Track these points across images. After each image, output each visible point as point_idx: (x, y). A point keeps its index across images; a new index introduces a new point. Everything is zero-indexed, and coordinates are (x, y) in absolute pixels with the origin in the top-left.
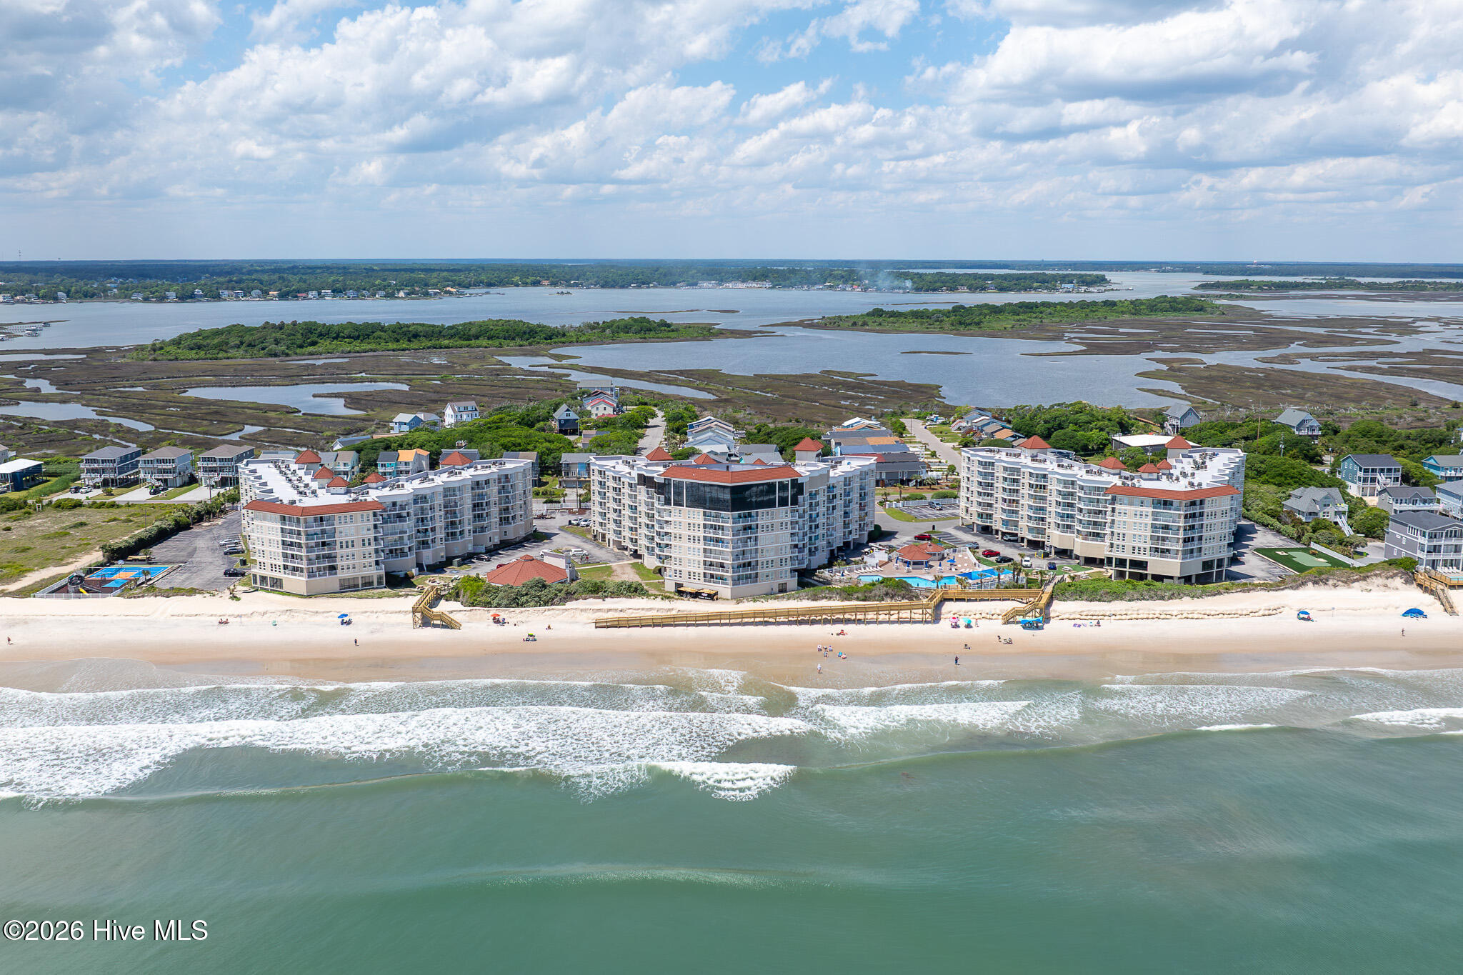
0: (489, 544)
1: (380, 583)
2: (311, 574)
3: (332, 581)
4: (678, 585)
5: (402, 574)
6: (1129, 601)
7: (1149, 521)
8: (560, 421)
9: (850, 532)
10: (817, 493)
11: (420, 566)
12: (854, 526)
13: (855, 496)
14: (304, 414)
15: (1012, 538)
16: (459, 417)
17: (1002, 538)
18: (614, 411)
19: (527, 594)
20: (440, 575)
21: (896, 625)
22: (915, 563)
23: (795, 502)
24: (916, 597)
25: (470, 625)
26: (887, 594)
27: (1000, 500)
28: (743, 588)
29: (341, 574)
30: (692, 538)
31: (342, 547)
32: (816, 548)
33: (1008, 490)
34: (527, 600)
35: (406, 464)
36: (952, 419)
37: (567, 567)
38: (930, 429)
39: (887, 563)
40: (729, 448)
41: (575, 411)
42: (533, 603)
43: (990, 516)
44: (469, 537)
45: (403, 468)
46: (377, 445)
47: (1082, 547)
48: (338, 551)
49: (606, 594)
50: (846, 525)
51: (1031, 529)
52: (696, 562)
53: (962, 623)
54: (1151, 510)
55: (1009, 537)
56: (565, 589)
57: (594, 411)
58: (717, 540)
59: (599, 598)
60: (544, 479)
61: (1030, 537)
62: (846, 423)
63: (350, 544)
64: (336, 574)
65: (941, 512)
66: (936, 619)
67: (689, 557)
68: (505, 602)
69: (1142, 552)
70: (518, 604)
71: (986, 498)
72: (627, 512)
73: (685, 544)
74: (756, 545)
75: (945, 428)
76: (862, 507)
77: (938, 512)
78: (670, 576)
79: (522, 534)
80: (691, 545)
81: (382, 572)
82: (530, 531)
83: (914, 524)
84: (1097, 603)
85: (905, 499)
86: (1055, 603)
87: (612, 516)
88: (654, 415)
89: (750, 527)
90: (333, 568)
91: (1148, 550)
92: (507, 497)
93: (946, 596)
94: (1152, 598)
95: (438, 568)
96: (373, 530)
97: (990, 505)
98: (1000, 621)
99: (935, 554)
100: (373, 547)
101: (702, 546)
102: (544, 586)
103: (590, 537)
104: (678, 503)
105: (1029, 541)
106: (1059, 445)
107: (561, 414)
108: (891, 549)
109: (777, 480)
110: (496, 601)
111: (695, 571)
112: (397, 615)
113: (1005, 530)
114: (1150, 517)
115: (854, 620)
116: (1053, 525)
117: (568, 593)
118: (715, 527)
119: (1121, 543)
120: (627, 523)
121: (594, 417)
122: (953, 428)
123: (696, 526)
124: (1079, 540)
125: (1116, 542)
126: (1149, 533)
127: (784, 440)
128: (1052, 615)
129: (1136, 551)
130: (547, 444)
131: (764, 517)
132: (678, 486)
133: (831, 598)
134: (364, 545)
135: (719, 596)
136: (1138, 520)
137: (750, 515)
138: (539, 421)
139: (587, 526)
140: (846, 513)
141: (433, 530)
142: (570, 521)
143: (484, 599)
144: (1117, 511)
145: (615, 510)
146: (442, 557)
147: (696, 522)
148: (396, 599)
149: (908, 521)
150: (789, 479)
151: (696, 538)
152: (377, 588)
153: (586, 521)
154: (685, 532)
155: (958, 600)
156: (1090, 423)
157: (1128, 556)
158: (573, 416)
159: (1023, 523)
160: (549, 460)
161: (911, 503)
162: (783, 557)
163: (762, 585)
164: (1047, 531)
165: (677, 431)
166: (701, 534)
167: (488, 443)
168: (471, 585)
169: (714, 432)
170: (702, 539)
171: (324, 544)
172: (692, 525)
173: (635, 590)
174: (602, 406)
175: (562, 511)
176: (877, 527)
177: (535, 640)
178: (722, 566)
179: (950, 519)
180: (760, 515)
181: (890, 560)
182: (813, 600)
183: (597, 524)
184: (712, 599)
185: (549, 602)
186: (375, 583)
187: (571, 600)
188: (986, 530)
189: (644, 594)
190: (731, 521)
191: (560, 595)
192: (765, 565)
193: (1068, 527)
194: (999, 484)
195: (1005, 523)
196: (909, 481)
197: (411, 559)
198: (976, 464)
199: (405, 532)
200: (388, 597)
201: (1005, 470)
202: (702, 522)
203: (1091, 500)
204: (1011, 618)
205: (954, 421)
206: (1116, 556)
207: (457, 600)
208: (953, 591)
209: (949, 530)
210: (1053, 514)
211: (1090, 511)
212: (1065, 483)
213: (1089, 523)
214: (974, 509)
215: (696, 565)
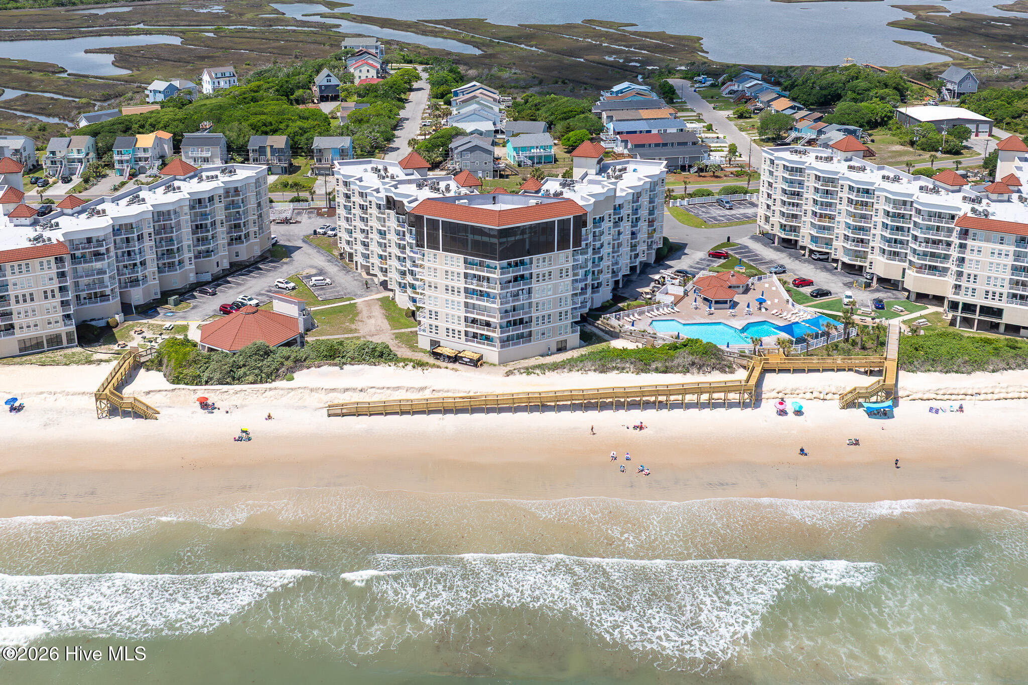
0: (216, 270)
1: (70, 340)
3: (10, 343)
4: (435, 344)
5: (102, 323)
6: (994, 372)
8: (320, 87)
9: (637, 256)
10: (602, 219)
11: (127, 309)
12: (642, 247)
13: (644, 213)
14: (69, 75)
15: (822, 257)
16: (216, 84)
17: (810, 256)
18: (378, 73)
19: (244, 365)
20: (151, 321)
21: (707, 411)
22: (717, 302)
23: (577, 243)
24: (729, 367)
25: (170, 411)
26: (693, 364)
27: (809, 213)
28: (512, 349)
29: (19, 335)
30: (450, 289)
31: (18, 302)
32: (599, 285)
33: (819, 203)
34: (245, 373)
35: (145, 150)
36: (721, 80)
37: (300, 315)
38: (699, 92)
39: (683, 298)
40: (494, 124)
41: (337, 76)
42: (251, 378)
43: (794, 229)
44: (189, 267)
45: (141, 154)
46: (115, 127)
47: (915, 281)
48: (13, 307)
49: (344, 360)
50: (633, 247)
51: (847, 251)
52: (456, 318)
53: (789, 407)
54: (1012, 249)
55: (818, 256)
56: (294, 355)
57: (357, 74)
58: (482, 294)
59: (335, 365)
60: (297, 162)
61: (846, 260)
62: (616, 88)
63: (28, 298)
64: (14, 334)
65: (733, 212)
66: (756, 401)
67: (448, 311)
68: (217, 376)
69: (998, 298)
70: (234, 378)
71: (791, 208)
72: (375, 236)
73: (442, 295)
74: (530, 297)
75: (714, 91)
76: (651, 223)
77: (728, 212)
78: (424, 331)
79: (257, 252)
80: (449, 296)
81: (73, 328)
82: (268, 245)
83: (704, 231)
84: (954, 375)
85: (691, 195)
86: (902, 373)
87: (360, 237)
88: (418, 78)
89: (522, 277)
90: (9, 328)
91: (1005, 296)
92: (238, 212)
93: (766, 366)
94: (1020, 367)
95: (149, 310)
96: (56, 280)
97: (795, 216)
98: (836, 403)
99: (738, 287)
100: (59, 299)
101: (462, 299)
102: (267, 353)
103: (336, 253)
104: (433, 245)
105: (844, 263)
106: (844, 120)
107: (321, 79)
108: (685, 275)
109: (556, 219)
110: (206, 374)
111: (454, 327)
112: (80, 396)
113: (814, 248)
114: (1011, 257)
115: (654, 402)
116: (877, 251)
117: (296, 361)
118: (479, 278)
119: (971, 286)
120: (374, 248)
121: (357, 81)
122: (725, 91)
123: (455, 274)
124: (911, 273)
125: (964, 284)
126: (1009, 277)
127: (552, 114)
128: (900, 394)
129: (991, 297)
130: (299, 123)
131: (539, 264)
132: (433, 224)
133: (623, 369)
134: (46, 298)
135: (484, 359)
136: (995, 260)
137: (522, 263)
138: (299, 88)
139: (335, 235)
140: (633, 233)
141: (143, 263)
142: (315, 231)
143: (190, 371)
144: (969, 247)
145: (363, 231)
146: (156, 294)
147: (456, 270)
148: (87, 367)
149: (696, 227)
150: (571, 217)
151: (456, 290)
152: (67, 348)
153: (333, 229)
154: (442, 282)
155: (781, 371)
156: (868, 90)
157: (980, 301)
158: (334, 81)
159: (838, 244)
160: (302, 140)
161: (697, 200)
162: (563, 309)
163: (537, 344)
164: (870, 256)
165: (442, 96)
166: (461, 284)
167: (236, 123)
168: (176, 352)
169: (478, 103)
170: (462, 290)
172: (450, 273)
174: (365, 69)
175: (310, 211)
176: (665, 240)
177: (249, 439)
178: (488, 324)
179: (743, 223)
180: (534, 261)
181: (686, 293)
182: (601, 372)
183: (344, 242)
184: (476, 366)
185: (272, 375)
186: (65, 343)
187: (301, 368)
188: (789, 245)
189: (391, 360)
190: (498, 271)
191: (286, 363)
192: (540, 321)
193: (896, 254)
194: (809, 195)
195: (814, 239)
196: (690, 166)
197: (114, 303)
198: (781, 168)
199: (105, 273)
200: (78, 363)
201: (818, 178)
202: (462, 270)
203: (929, 228)
204: (850, 402)
205: (723, 84)
206: (962, 299)
207: (159, 371)
208: (775, 360)
209: (746, 241)
210: (878, 238)
211: (927, 241)
212: (895, 202)
213: (925, 254)
214: (777, 219)
215: (456, 321)
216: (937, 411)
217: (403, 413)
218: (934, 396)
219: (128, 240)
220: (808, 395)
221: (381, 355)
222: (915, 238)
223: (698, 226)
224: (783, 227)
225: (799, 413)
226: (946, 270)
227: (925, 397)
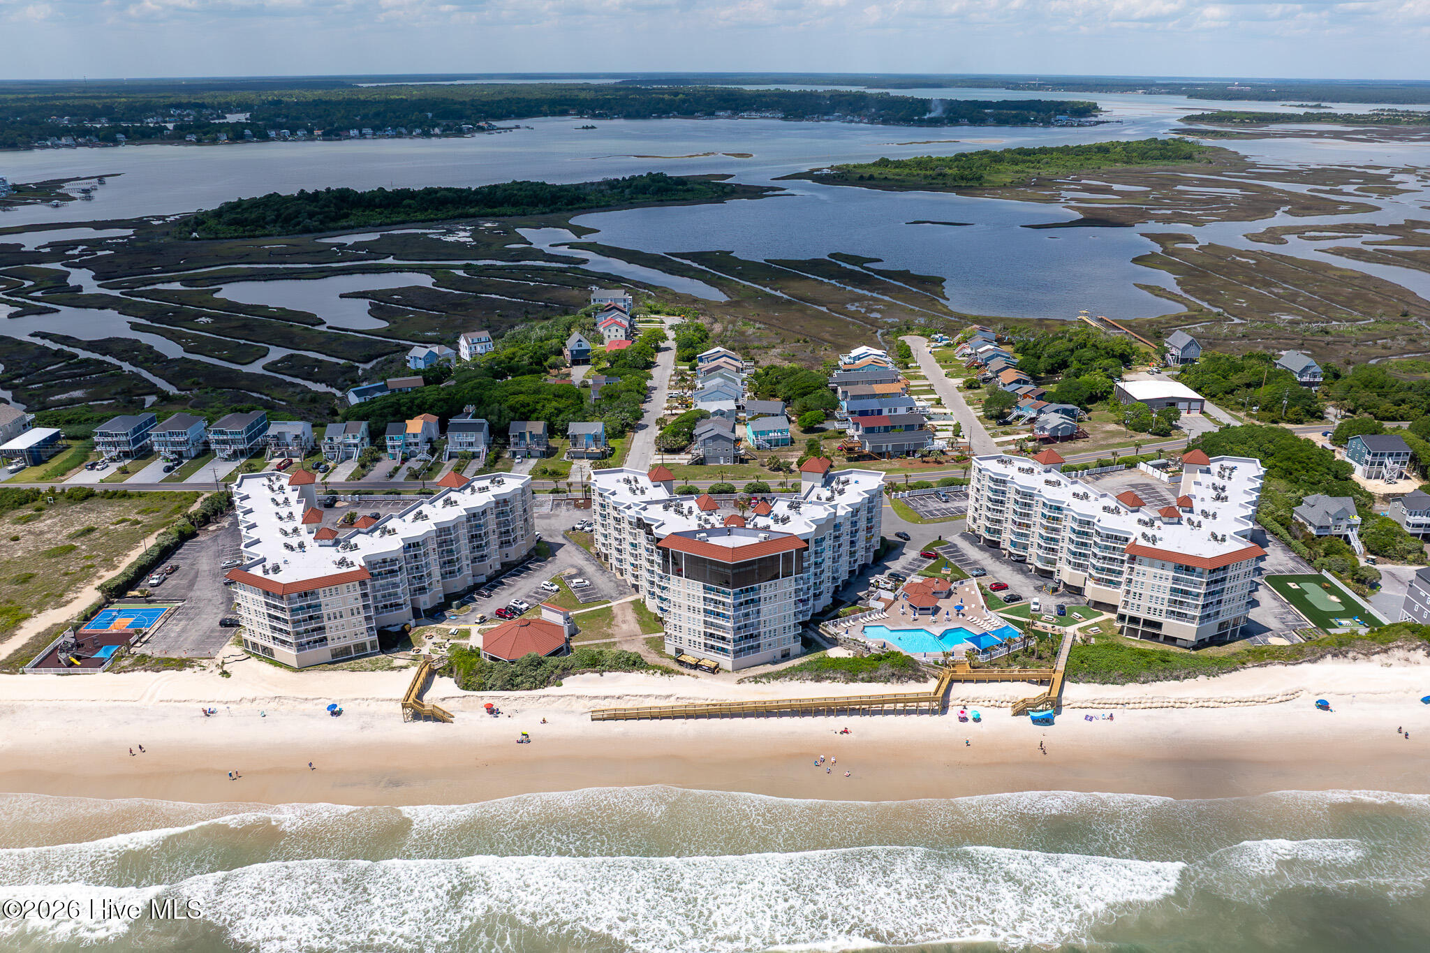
0: (490, 572)
1: (373, 647)
2: (300, 647)
3: (324, 652)
4: (679, 652)
5: (398, 630)
6: (1144, 683)
7: (1169, 584)
8: (572, 351)
9: (855, 561)
11: (417, 613)
12: (861, 552)
13: (863, 524)
15: (1019, 559)
16: (473, 349)
17: (1009, 557)
19: (521, 673)
20: (437, 627)
21: (902, 717)
22: (921, 609)
23: (799, 570)
24: (923, 677)
25: (463, 715)
26: (893, 675)
27: (1010, 520)
28: (744, 659)
29: (331, 645)
30: (692, 608)
31: (329, 619)
33: (1018, 513)
34: (522, 681)
36: (957, 338)
37: (564, 621)
38: (935, 356)
39: (893, 602)
40: (736, 400)
41: (587, 338)
42: (527, 685)
43: (997, 532)
44: (467, 572)
46: (385, 411)
47: (1093, 591)
48: (326, 623)
49: (603, 668)
50: (852, 554)
51: (1040, 557)
52: (697, 631)
53: (969, 714)
54: (1171, 574)
55: (1015, 559)
56: (562, 664)
57: (606, 333)
58: (718, 614)
59: (596, 672)
61: (1039, 565)
62: (854, 353)
63: (338, 616)
64: (327, 644)
65: (948, 505)
66: (944, 709)
67: (689, 626)
68: (499, 683)
69: (1157, 613)
70: (513, 685)
71: (995, 514)
72: (628, 546)
73: (685, 613)
74: (759, 617)
75: (949, 352)
76: (869, 529)
77: (944, 506)
78: (670, 638)
79: (524, 552)
80: (691, 615)
81: (375, 637)
82: (534, 542)
83: (921, 526)
84: (1110, 686)
85: (911, 488)
86: (1067, 683)
87: (614, 543)
88: (665, 338)
89: (752, 600)
90: (323, 640)
91: (1164, 612)
92: (507, 520)
93: (954, 677)
94: (1166, 678)
95: (434, 614)
96: (360, 600)
98: (1009, 711)
99: (942, 591)
100: (363, 614)
101: (702, 617)
102: (540, 663)
103: (593, 551)
104: (678, 573)
105: (1037, 567)
106: (1064, 398)
107: (572, 344)
108: (897, 578)
109: (780, 552)
110: (490, 681)
111: (695, 639)
112: (388, 702)
113: (1013, 551)
114: (1170, 581)
116: (1064, 560)
117: (564, 669)
118: (716, 602)
119: (1136, 602)
120: (627, 556)
122: (959, 353)
123: (696, 597)
124: (1090, 584)
125: (1131, 601)
126: (1167, 596)
127: (791, 389)
128: (1064, 702)
129: (1152, 611)
130: (554, 403)
131: (767, 589)
132: (678, 556)
133: (835, 678)
134: (353, 614)
135: (720, 667)
136: (1157, 582)
137: (752, 589)
138: (552, 353)
139: (591, 531)
140: (852, 543)
141: (429, 574)
142: (573, 526)
143: (477, 679)
144: (1135, 571)
145: (616, 539)
146: (442, 598)
147: (697, 594)
149: (913, 522)
150: (794, 546)
151: (696, 610)
152: (372, 654)
153: (590, 525)
154: (685, 602)
155: (965, 681)
156: (1093, 360)
157: (1143, 615)
158: (585, 345)
159: (1033, 549)
161: (917, 492)
162: (787, 624)
163: (764, 654)
164: (1058, 564)
165: (688, 359)
166: (701, 606)
168: (464, 662)
169: (722, 376)
170: (702, 611)
171: (311, 618)
172: (691, 596)
173: (633, 663)
174: (614, 328)
175: (568, 503)
176: (883, 539)
177: (529, 741)
178: (723, 638)
179: (957, 519)
180: (762, 588)
181: (896, 599)
182: (817, 681)
184: (713, 673)
185: (544, 683)
186: (369, 651)
187: (568, 675)
188: (993, 545)
189: (642, 668)
190: (732, 597)
191: (556, 671)
192: (767, 635)
193: (1080, 565)
194: (1011, 505)
195: (1013, 544)
196: (914, 452)
197: (407, 611)
198: (987, 478)
199: (398, 587)
200: (381, 669)
201: (1018, 492)
202: (702, 595)
203: (1107, 547)
204: (1021, 710)
205: (959, 343)
206: (1128, 612)
207: (451, 677)
208: (961, 672)
209: (956, 539)
210: (1065, 550)
211: (1104, 558)
212: (1081, 522)
213: (1103, 569)
214: (983, 522)
215: (697, 634)
216: (1091, 719)
217: (653, 718)
218: (1091, 705)
219: (416, 556)
220: (986, 703)
221: (634, 664)
222: (1095, 555)
223: (915, 522)
224: (988, 530)
225: (977, 720)
226: (1119, 583)
227: (1083, 706)
